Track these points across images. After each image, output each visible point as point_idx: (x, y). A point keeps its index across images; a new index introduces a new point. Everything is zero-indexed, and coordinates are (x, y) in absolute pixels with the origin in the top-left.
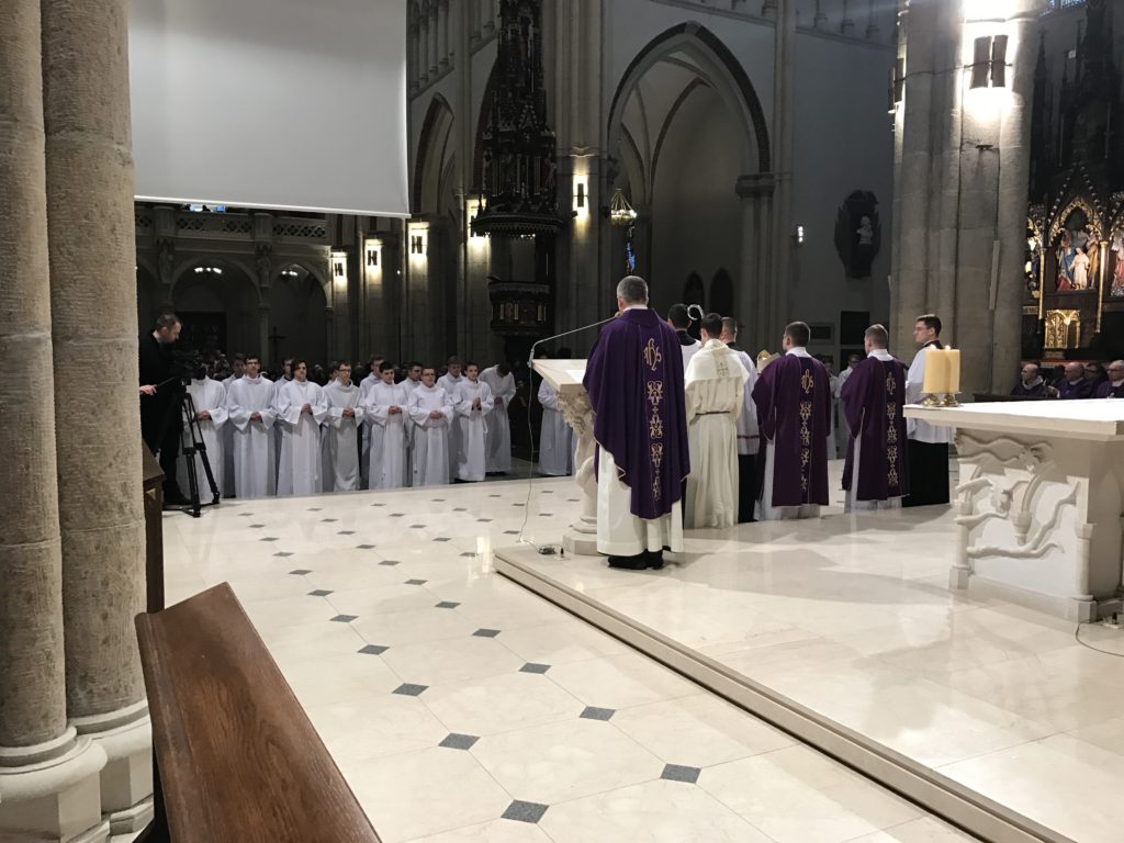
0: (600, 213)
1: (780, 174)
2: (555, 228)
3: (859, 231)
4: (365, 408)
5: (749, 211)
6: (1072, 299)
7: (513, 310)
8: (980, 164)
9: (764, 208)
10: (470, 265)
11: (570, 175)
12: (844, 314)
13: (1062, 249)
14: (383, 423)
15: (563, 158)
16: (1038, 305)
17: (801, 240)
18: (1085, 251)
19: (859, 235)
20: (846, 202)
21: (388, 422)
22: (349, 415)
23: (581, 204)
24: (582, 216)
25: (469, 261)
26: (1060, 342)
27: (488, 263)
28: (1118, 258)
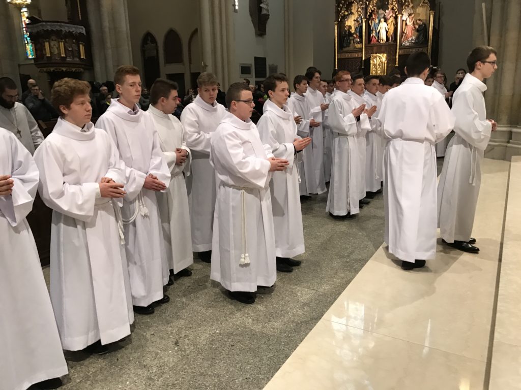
3: (261, 5)
6: (380, 49)
7: (59, 48)
12: (255, 58)
13: (373, 19)
16: (362, 52)
17: (237, 7)
18: (386, 21)
19: (261, 7)
26: (379, 72)
28: (406, 24)
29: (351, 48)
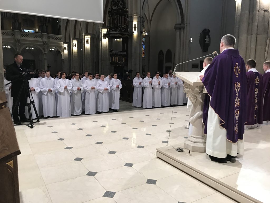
0: (140, 32)
1: (186, 24)
2: (128, 36)
3: (205, 39)
4: (84, 87)
5: (178, 33)
7: (117, 59)
8: (264, 15)
9: (182, 32)
10: (102, 47)
11: (132, 22)
12: (201, 61)
14: (89, 92)
15: (130, 17)
17: (191, 41)
19: (205, 40)
20: (202, 32)
21: (91, 92)
22: (79, 90)
23: (135, 30)
24: (136, 33)
25: (102, 46)
27: (108, 47)
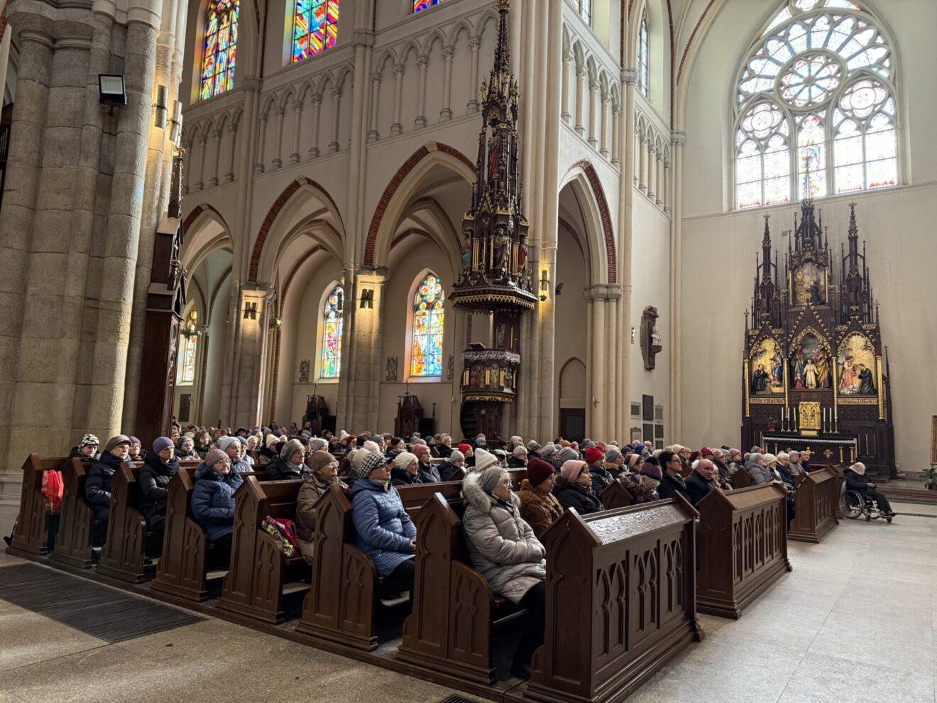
1: (624, 287)
3: (653, 335)
9: (614, 309)
10: (355, 334)
11: (536, 262)
12: (644, 396)
13: (797, 360)
16: (785, 397)
18: (814, 363)
19: (652, 338)
20: (645, 313)
23: (544, 288)
25: (356, 329)
27: (374, 335)
28: (844, 368)
29: (767, 392)
